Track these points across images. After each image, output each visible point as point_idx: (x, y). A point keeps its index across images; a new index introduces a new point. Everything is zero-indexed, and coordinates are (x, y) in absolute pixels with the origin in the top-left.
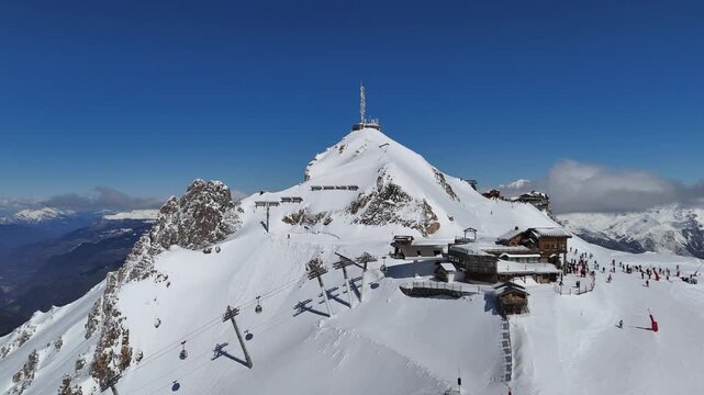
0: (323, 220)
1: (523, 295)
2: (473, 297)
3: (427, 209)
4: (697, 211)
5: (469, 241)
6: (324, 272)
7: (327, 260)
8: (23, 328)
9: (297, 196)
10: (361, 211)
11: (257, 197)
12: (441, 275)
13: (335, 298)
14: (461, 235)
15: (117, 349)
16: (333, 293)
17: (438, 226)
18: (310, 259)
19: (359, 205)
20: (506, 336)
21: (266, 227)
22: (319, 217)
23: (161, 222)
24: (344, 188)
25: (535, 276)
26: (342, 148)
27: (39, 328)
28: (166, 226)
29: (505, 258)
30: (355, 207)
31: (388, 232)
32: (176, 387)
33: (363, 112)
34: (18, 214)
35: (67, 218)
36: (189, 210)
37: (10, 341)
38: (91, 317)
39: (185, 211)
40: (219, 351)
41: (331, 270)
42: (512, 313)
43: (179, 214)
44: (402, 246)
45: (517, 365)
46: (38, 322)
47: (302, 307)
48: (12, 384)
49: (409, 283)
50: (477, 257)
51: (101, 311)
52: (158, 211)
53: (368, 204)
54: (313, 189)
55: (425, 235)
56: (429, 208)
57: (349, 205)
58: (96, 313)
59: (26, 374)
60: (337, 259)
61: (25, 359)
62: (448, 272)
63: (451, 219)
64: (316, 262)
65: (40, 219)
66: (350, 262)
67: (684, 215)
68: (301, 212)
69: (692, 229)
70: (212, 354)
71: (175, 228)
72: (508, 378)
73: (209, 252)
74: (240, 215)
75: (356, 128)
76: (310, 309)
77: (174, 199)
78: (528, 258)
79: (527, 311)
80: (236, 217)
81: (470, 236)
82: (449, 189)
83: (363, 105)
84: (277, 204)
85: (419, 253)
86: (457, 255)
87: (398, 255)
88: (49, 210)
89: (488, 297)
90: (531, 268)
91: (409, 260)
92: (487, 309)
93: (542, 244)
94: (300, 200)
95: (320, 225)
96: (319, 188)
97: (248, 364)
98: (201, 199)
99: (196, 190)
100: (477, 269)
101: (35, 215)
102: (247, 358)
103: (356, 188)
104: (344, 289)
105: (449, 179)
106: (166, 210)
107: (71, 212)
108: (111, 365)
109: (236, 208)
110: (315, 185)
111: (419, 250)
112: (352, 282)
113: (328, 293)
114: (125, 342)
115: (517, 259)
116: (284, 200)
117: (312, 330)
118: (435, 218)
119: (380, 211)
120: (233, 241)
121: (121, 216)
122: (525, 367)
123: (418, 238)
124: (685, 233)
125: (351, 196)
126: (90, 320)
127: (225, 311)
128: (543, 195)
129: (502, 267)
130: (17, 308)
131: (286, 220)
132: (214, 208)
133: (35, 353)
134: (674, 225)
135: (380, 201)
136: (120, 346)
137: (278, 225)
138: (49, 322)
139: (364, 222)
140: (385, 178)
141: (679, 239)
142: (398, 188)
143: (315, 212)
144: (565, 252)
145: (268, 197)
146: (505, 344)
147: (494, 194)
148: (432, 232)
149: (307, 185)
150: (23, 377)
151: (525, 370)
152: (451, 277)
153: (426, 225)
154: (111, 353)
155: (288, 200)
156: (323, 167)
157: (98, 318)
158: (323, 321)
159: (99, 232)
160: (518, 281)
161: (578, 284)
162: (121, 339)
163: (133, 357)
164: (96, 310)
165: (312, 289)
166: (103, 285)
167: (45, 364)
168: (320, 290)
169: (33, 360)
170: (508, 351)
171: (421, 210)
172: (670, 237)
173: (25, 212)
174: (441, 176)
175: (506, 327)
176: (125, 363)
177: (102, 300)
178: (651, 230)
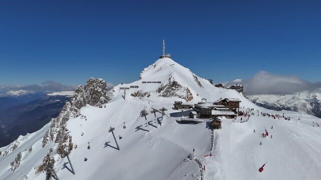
0: (147, 95)
1: (220, 122)
2: (202, 123)
3: (188, 91)
4: (317, 94)
5: (203, 103)
6: (147, 114)
7: (148, 110)
8: (14, 143)
9: (136, 85)
10: (162, 92)
11: (120, 85)
12: (191, 116)
13: (151, 125)
14: (200, 101)
15: (67, 144)
16: (151, 123)
17: (192, 98)
18: (142, 110)
19: (161, 89)
20: (213, 136)
21: (124, 98)
22: (145, 94)
23: (75, 96)
24: (155, 82)
25: (226, 116)
26: (155, 66)
27: (22, 143)
28: (78, 98)
29: (216, 109)
30: (160, 90)
31: (173, 100)
32: (86, 160)
33: (164, 51)
34: (8, 93)
35: (31, 95)
36: (88, 91)
37: (8, 148)
38: (45, 138)
39: (86, 92)
40: (107, 144)
41: (150, 114)
42: (215, 129)
43: (83, 93)
44: (178, 105)
45: (215, 145)
46: (21, 140)
47: (138, 128)
48: (10, 167)
49: (179, 119)
50: (205, 109)
51: (49, 135)
52: (74, 92)
53: (165, 89)
54: (143, 82)
55: (187, 101)
56: (189, 91)
57: (157, 89)
58: (47, 136)
59: (16, 162)
60: (152, 110)
61: (16, 156)
62: (194, 114)
63: (198, 95)
64: (144, 111)
65: (18, 95)
66: (157, 111)
67: (311, 96)
68: (138, 92)
69: (315, 102)
70: (104, 146)
71: (82, 99)
72: (211, 150)
73: (102, 107)
74: (114, 93)
75: (161, 57)
76: (141, 129)
77: (81, 87)
78: (224, 110)
79: (221, 128)
80: (112, 94)
81: (204, 101)
82: (199, 84)
83: (164, 48)
84: (128, 89)
85: (184, 108)
86: (197, 108)
87: (176, 108)
88: (22, 91)
89: (207, 123)
90: (224, 113)
91: (180, 111)
92: (207, 127)
93: (230, 104)
94: (138, 87)
95: (146, 97)
96: (146, 82)
97: (118, 149)
98: (93, 86)
99: (91, 83)
100: (204, 113)
101: (16, 93)
102: (118, 147)
103: (160, 82)
104: (155, 121)
105: (200, 79)
106: (77, 91)
107: (32, 92)
108: (65, 149)
109: (112, 90)
110: (144, 81)
111: (184, 107)
112: (158, 119)
113: (149, 123)
114: (70, 141)
115: (220, 110)
116: (131, 87)
117: (142, 136)
118: (191, 94)
119: (169, 92)
120: (111, 103)
121: (55, 94)
122: (217, 146)
123: (184, 102)
124: (311, 104)
125: (158, 86)
126: (44, 139)
127: (109, 129)
128: (241, 86)
129: (214, 112)
130: (8, 135)
131: (132, 95)
132: (99, 90)
133: (20, 153)
134: (306, 100)
135: (170, 88)
136: (68, 143)
137: (129, 97)
138: (25, 140)
139: (163, 96)
140: (172, 79)
141: (309, 106)
142: (177, 82)
143: (144, 92)
144: (239, 107)
145: (125, 85)
146: (212, 139)
147: (219, 86)
148: (190, 100)
149: (141, 81)
150: (15, 164)
151: (217, 147)
152: (195, 117)
153: (187, 97)
154: (65, 145)
155: (133, 87)
156: (147, 74)
157: (48, 138)
158: (147, 133)
159: (45, 101)
160: (219, 118)
161: (241, 119)
162: (68, 140)
163: (74, 147)
164: (47, 135)
165: (142, 121)
166: (50, 124)
167: (25, 158)
168: (146, 122)
169: (19, 156)
170: (212, 141)
171: (186, 91)
172: (305, 106)
173: (11, 92)
174: (196, 77)
175: (213, 133)
176: (71, 149)
177: (50, 131)
178: (296, 103)
